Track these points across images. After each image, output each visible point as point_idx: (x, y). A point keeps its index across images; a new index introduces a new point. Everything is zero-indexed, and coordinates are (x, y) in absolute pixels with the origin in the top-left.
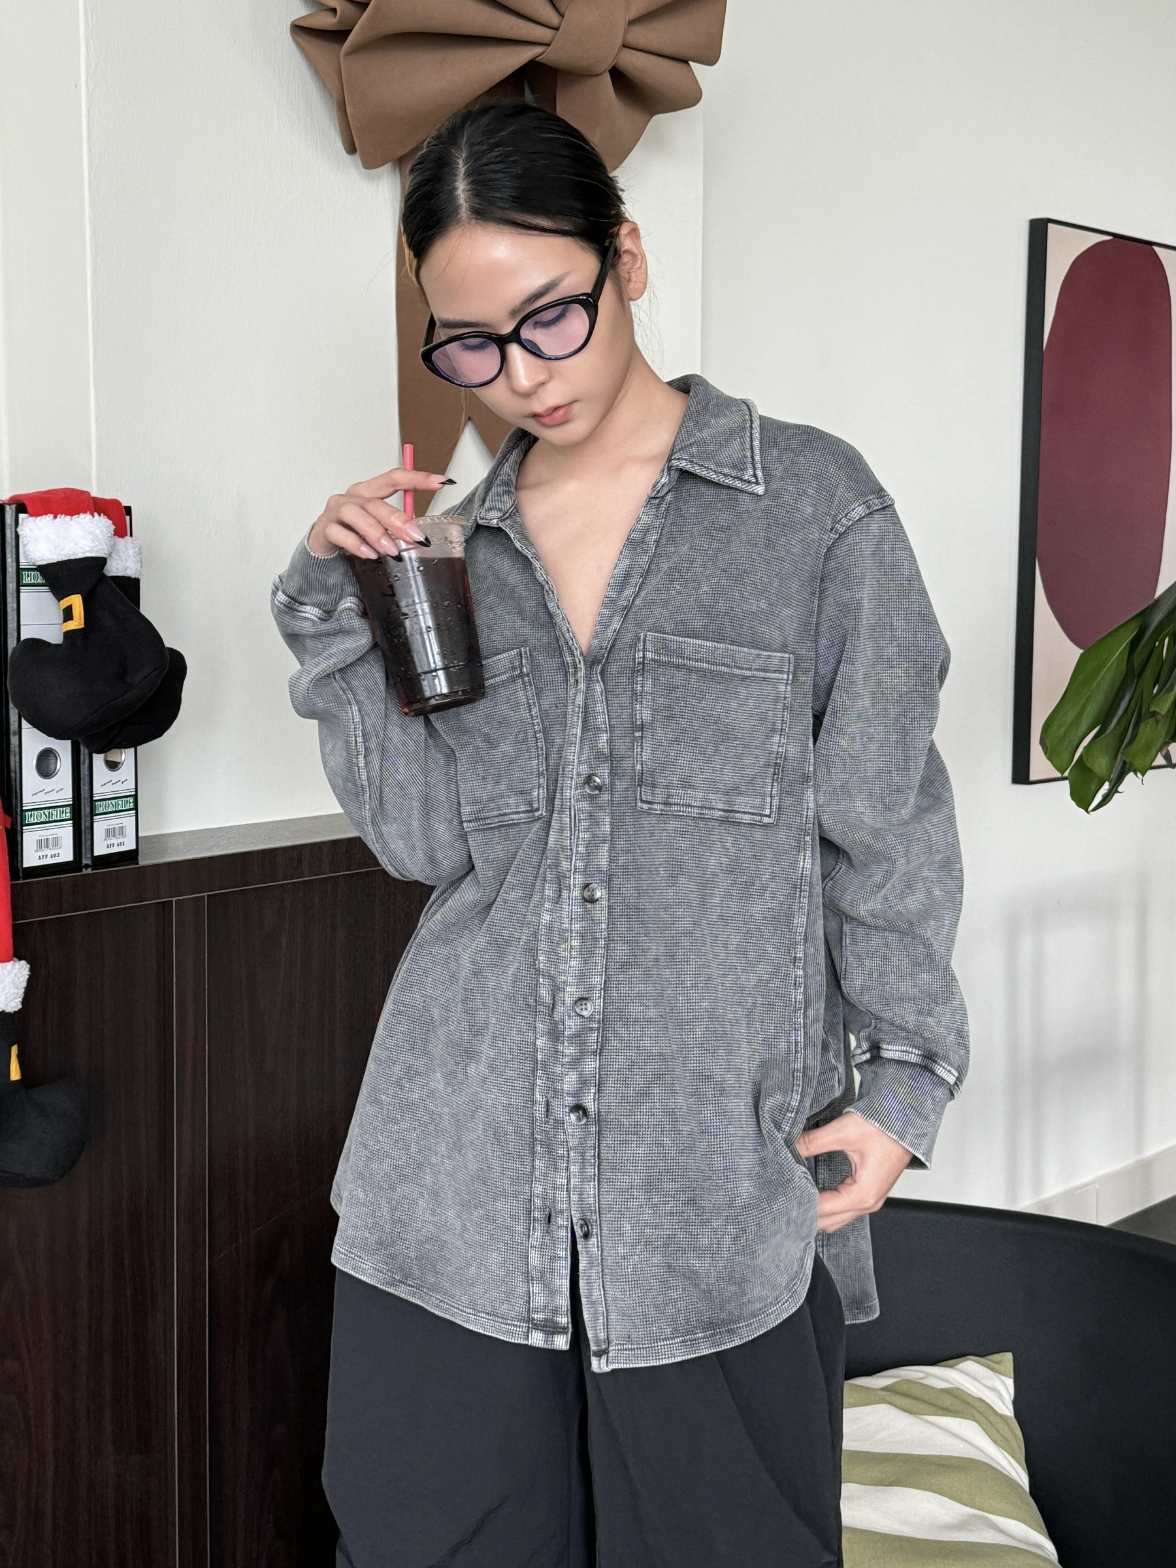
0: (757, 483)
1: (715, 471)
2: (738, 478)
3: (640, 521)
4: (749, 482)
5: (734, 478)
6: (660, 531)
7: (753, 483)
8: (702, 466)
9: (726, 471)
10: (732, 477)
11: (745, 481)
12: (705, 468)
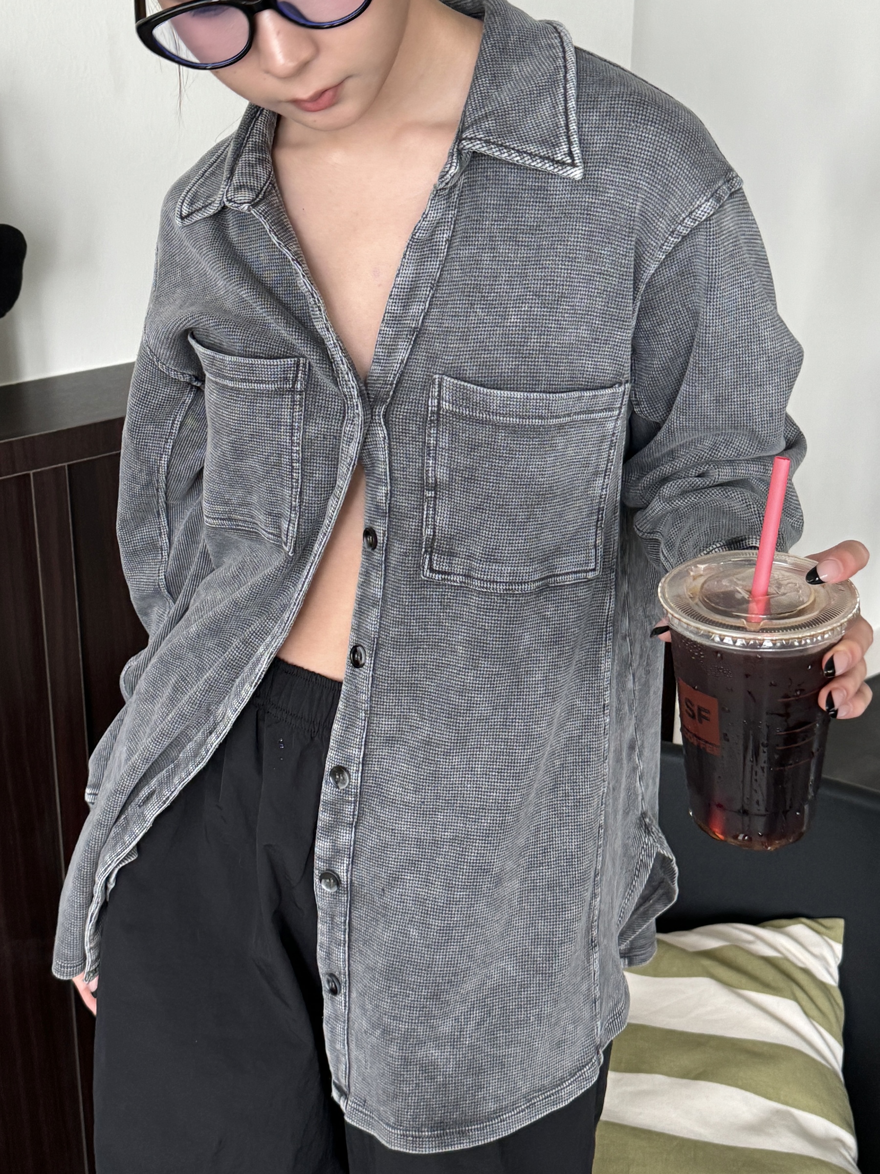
0: (573, 165)
1: (518, 151)
2: (548, 158)
3: (426, 217)
4: (563, 163)
5: (543, 158)
6: (452, 226)
7: (569, 165)
8: (501, 145)
9: (532, 149)
10: (541, 157)
11: (558, 162)
12: (506, 147)
